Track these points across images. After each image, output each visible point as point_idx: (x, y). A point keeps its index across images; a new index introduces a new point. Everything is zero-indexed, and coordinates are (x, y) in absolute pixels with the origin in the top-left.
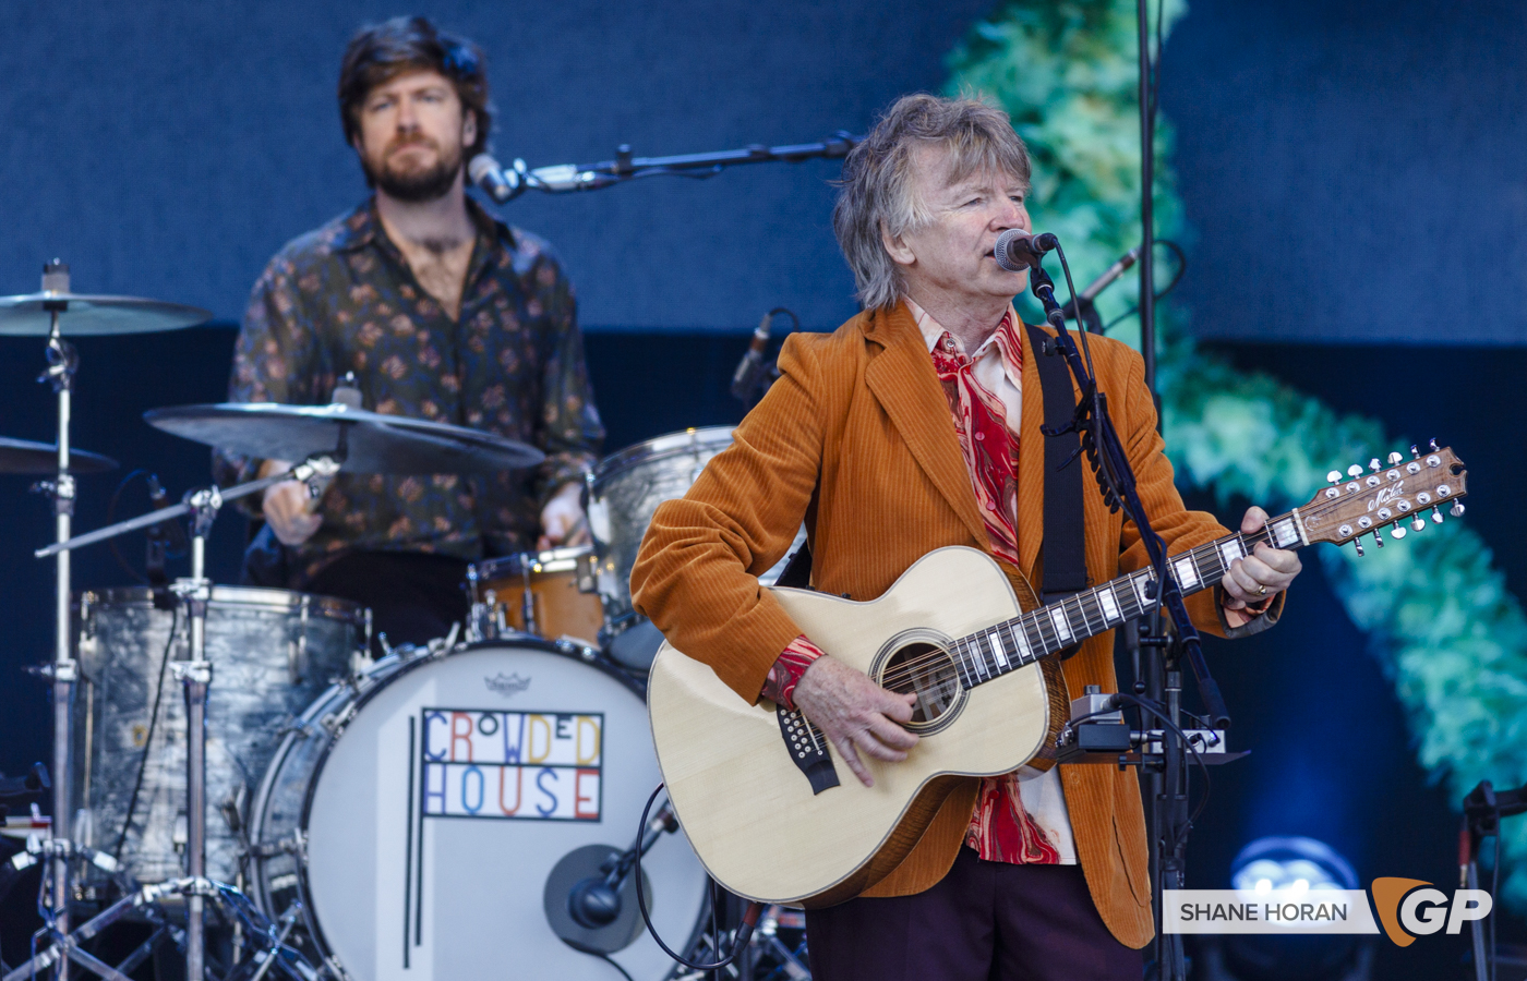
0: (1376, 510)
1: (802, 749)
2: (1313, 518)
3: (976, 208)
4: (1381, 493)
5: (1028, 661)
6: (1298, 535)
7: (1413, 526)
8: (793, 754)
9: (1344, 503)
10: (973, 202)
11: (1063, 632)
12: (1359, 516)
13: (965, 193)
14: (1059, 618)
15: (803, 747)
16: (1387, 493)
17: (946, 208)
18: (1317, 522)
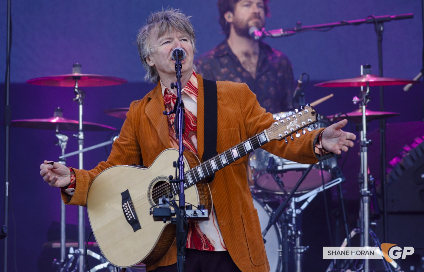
0: (289, 128)
1: (129, 218)
2: (270, 132)
3: (167, 44)
4: (291, 123)
5: (192, 185)
6: (266, 138)
7: (302, 133)
8: (127, 219)
9: (280, 127)
10: (166, 43)
11: (201, 175)
12: (284, 131)
13: (162, 40)
14: (200, 170)
15: (130, 216)
16: (293, 123)
17: (158, 46)
18: (272, 134)
